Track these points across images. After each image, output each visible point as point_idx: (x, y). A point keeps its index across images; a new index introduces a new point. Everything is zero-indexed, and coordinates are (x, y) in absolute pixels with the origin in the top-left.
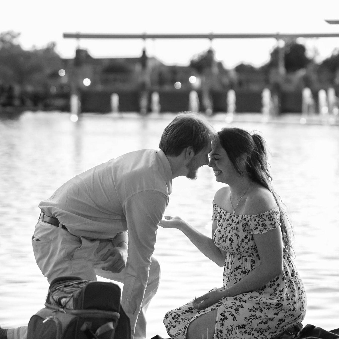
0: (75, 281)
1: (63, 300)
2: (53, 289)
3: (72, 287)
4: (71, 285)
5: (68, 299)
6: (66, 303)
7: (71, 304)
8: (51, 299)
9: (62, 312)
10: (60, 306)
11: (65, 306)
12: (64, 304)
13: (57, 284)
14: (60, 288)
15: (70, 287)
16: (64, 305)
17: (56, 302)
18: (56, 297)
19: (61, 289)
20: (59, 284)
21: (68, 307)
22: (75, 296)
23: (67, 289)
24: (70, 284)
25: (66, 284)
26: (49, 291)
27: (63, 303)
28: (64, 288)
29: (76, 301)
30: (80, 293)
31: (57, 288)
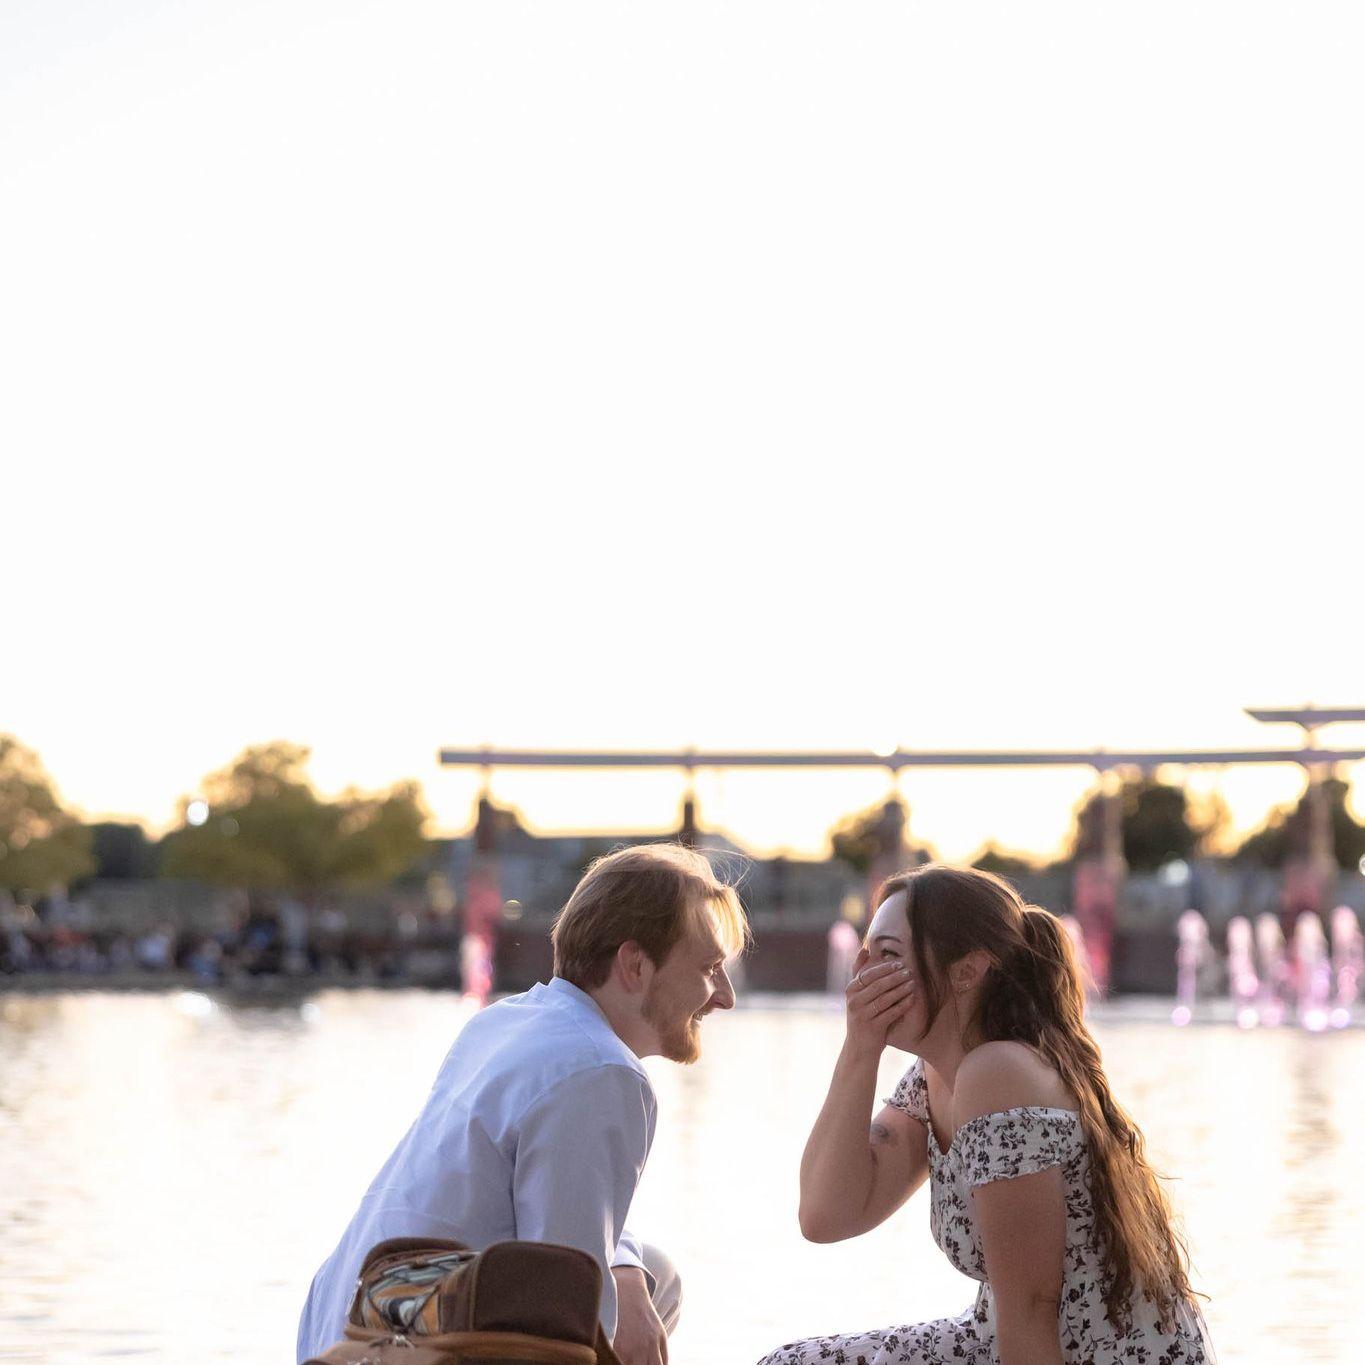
0: (448, 1252)
1: (406, 1308)
2: (374, 1276)
3: (437, 1269)
4: (436, 1265)
5: (420, 1302)
6: (417, 1313)
7: (431, 1318)
8: (366, 1309)
9: (399, 1345)
10: (397, 1327)
11: (412, 1324)
12: (409, 1318)
13: (389, 1259)
14: (399, 1271)
15: (431, 1269)
16: (406, 1323)
17: (383, 1316)
18: (382, 1301)
19: (402, 1275)
20: (394, 1259)
21: (421, 1326)
22: (445, 1290)
23: (417, 1277)
24: (431, 1261)
25: (419, 1260)
26: (360, 1283)
27: (406, 1317)
28: (411, 1274)
29: (449, 1303)
30: (463, 1276)
31: (386, 1273)
